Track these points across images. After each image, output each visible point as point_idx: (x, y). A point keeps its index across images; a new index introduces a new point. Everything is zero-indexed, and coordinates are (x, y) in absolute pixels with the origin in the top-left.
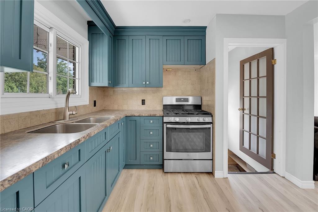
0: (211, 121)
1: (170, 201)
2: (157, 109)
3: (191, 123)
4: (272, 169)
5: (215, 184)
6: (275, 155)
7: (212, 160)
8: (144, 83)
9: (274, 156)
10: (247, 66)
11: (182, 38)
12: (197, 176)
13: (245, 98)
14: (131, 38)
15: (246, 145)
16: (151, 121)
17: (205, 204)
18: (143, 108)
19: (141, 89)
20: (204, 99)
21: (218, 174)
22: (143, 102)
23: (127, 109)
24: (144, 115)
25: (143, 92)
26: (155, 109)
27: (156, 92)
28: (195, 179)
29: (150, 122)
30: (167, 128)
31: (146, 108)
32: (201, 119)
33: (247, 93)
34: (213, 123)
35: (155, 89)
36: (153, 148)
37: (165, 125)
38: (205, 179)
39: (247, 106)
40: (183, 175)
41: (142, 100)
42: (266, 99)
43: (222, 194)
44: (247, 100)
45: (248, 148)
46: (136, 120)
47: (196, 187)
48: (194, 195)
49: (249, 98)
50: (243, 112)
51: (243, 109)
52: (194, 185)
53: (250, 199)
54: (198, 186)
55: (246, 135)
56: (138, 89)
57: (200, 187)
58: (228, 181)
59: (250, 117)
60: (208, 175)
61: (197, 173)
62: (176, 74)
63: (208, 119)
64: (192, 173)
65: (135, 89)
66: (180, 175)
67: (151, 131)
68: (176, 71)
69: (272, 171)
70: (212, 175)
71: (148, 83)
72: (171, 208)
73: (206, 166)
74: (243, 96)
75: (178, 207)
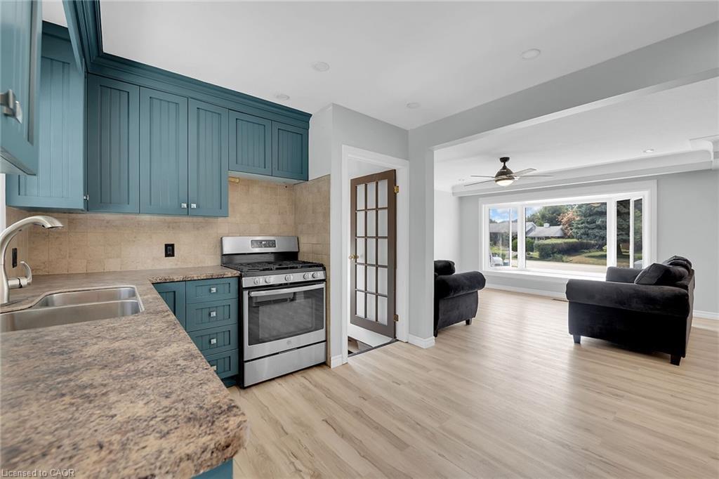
0: (323, 278)
1: (277, 422)
2: (207, 265)
3: (291, 283)
4: (395, 337)
5: (335, 376)
6: (397, 316)
7: (326, 341)
8: (185, 205)
9: (396, 318)
10: (361, 188)
11: (268, 123)
12: (305, 375)
13: (358, 239)
14: (146, 94)
15: (361, 313)
16: (214, 290)
17: (331, 403)
18: (169, 263)
19: (162, 218)
20: (303, 240)
21: (335, 362)
22: (170, 250)
23: (119, 270)
24: (195, 278)
25: (169, 227)
26: (200, 265)
27: (203, 227)
28: (302, 380)
29: (210, 290)
30: (250, 298)
31: (176, 264)
32: (309, 276)
33: (361, 232)
34: (327, 280)
35: (201, 219)
36: (217, 345)
37: (246, 293)
38: (318, 374)
39: (361, 251)
40: (279, 381)
41: (167, 246)
42: (387, 240)
43: (347, 384)
44: (361, 242)
45: (363, 316)
46: (174, 292)
47: (309, 390)
48: (312, 401)
49: (364, 239)
50: (356, 262)
51: (356, 257)
52: (305, 387)
53: (379, 376)
54: (311, 387)
55: (360, 296)
56: (155, 218)
57: (315, 386)
58: (350, 366)
59: (366, 267)
60: (320, 368)
61: (302, 372)
62: (248, 191)
63: (320, 275)
64: (294, 374)
65: (146, 218)
66: (274, 383)
67: (211, 310)
68: (249, 183)
69: (395, 339)
70: (325, 367)
71: (194, 206)
72: (285, 429)
73: (317, 354)
74: (356, 236)
75: (295, 423)
